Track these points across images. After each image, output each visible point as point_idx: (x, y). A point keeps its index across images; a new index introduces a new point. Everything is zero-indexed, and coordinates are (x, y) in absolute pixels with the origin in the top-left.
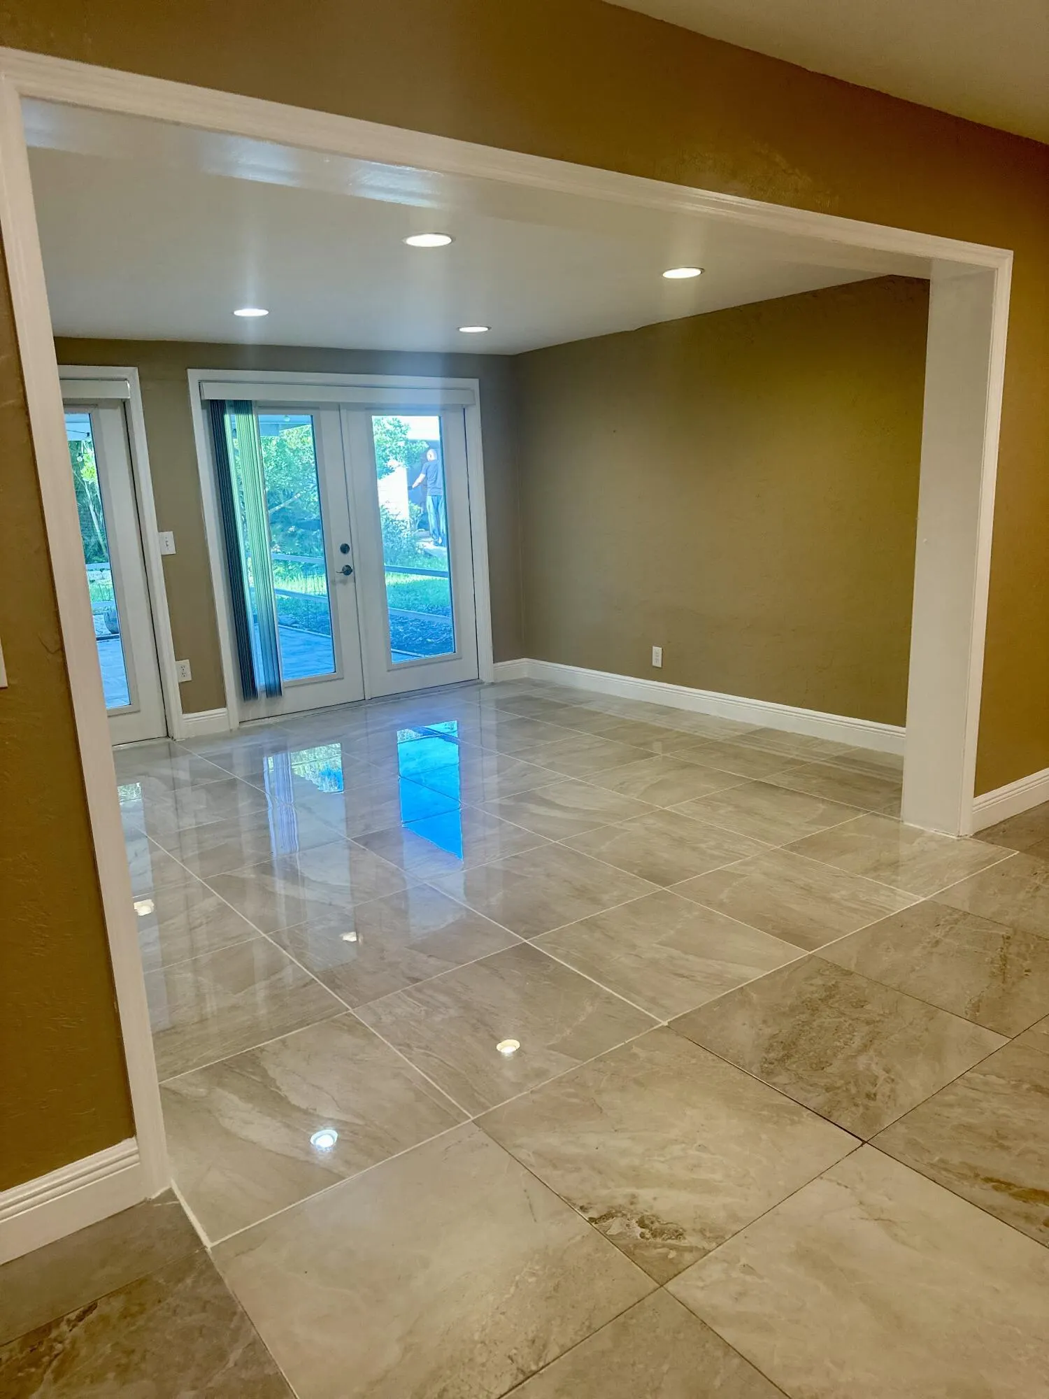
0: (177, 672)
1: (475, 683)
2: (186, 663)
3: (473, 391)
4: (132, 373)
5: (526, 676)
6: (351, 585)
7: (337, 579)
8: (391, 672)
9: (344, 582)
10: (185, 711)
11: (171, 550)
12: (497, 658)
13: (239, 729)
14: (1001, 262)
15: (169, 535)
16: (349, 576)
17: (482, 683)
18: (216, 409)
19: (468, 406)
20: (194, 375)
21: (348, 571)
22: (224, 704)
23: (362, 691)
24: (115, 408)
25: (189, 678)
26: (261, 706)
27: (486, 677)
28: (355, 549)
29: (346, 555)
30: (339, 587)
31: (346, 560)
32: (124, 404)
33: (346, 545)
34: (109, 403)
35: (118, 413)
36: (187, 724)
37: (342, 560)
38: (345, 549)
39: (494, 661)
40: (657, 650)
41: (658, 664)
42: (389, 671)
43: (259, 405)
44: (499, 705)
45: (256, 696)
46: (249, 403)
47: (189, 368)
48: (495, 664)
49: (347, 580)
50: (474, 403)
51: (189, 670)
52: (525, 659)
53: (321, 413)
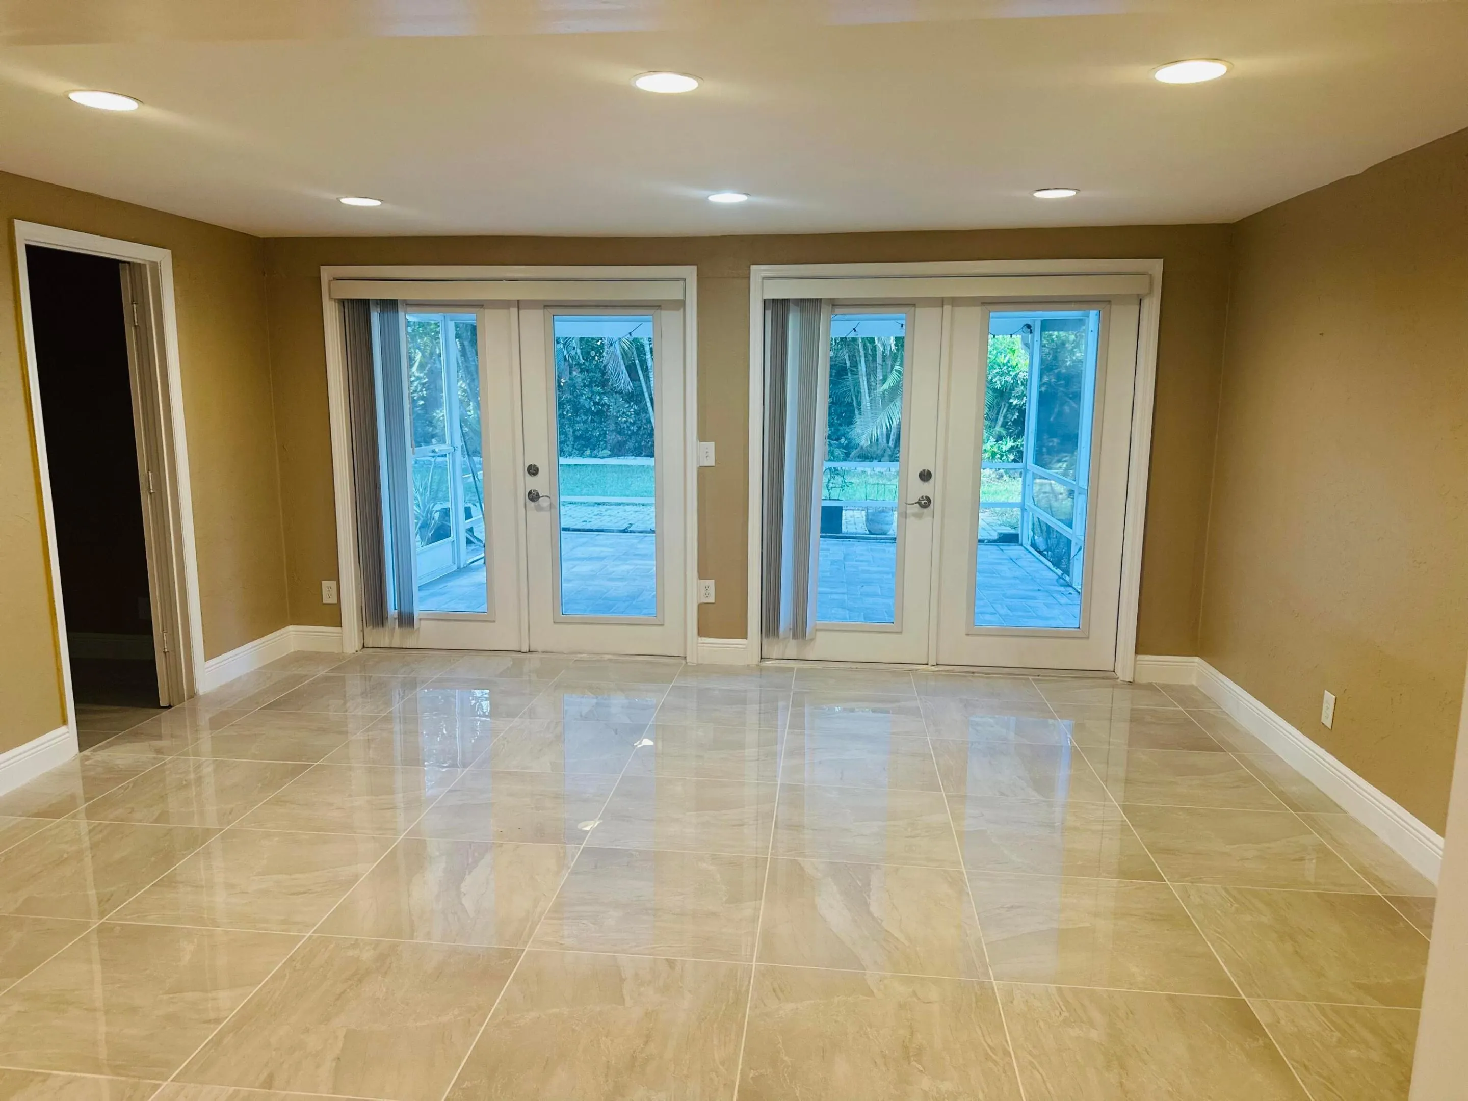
0: (700, 591)
1: (1105, 676)
2: (711, 583)
3: (1151, 277)
4: (690, 272)
5: (1194, 683)
6: (928, 519)
7: (910, 511)
8: (971, 635)
9: (918, 516)
10: (700, 634)
11: (711, 462)
12: (1140, 648)
13: (757, 665)
15: (710, 445)
16: (925, 510)
17: (1117, 679)
18: (781, 309)
19: (1145, 297)
20: (757, 272)
21: (925, 503)
22: (743, 636)
23: (926, 653)
25: (711, 599)
27: (1124, 673)
28: (937, 477)
29: (926, 484)
30: (911, 522)
31: (925, 489)
33: (928, 471)
36: (702, 648)
37: (922, 489)
38: (925, 476)
39: (1137, 652)
40: (1329, 698)
41: (1328, 722)
42: (968, 635)
43: (834, 304)
44: (1136, 718)
45: (778, 635)
46: (817, 302)
47: (753, 264)
48: (1140, 657)
49: (923, 513)
50: (1151, 292)
51: (712, 591)
52: (1197, 659)
53: (917, 310)
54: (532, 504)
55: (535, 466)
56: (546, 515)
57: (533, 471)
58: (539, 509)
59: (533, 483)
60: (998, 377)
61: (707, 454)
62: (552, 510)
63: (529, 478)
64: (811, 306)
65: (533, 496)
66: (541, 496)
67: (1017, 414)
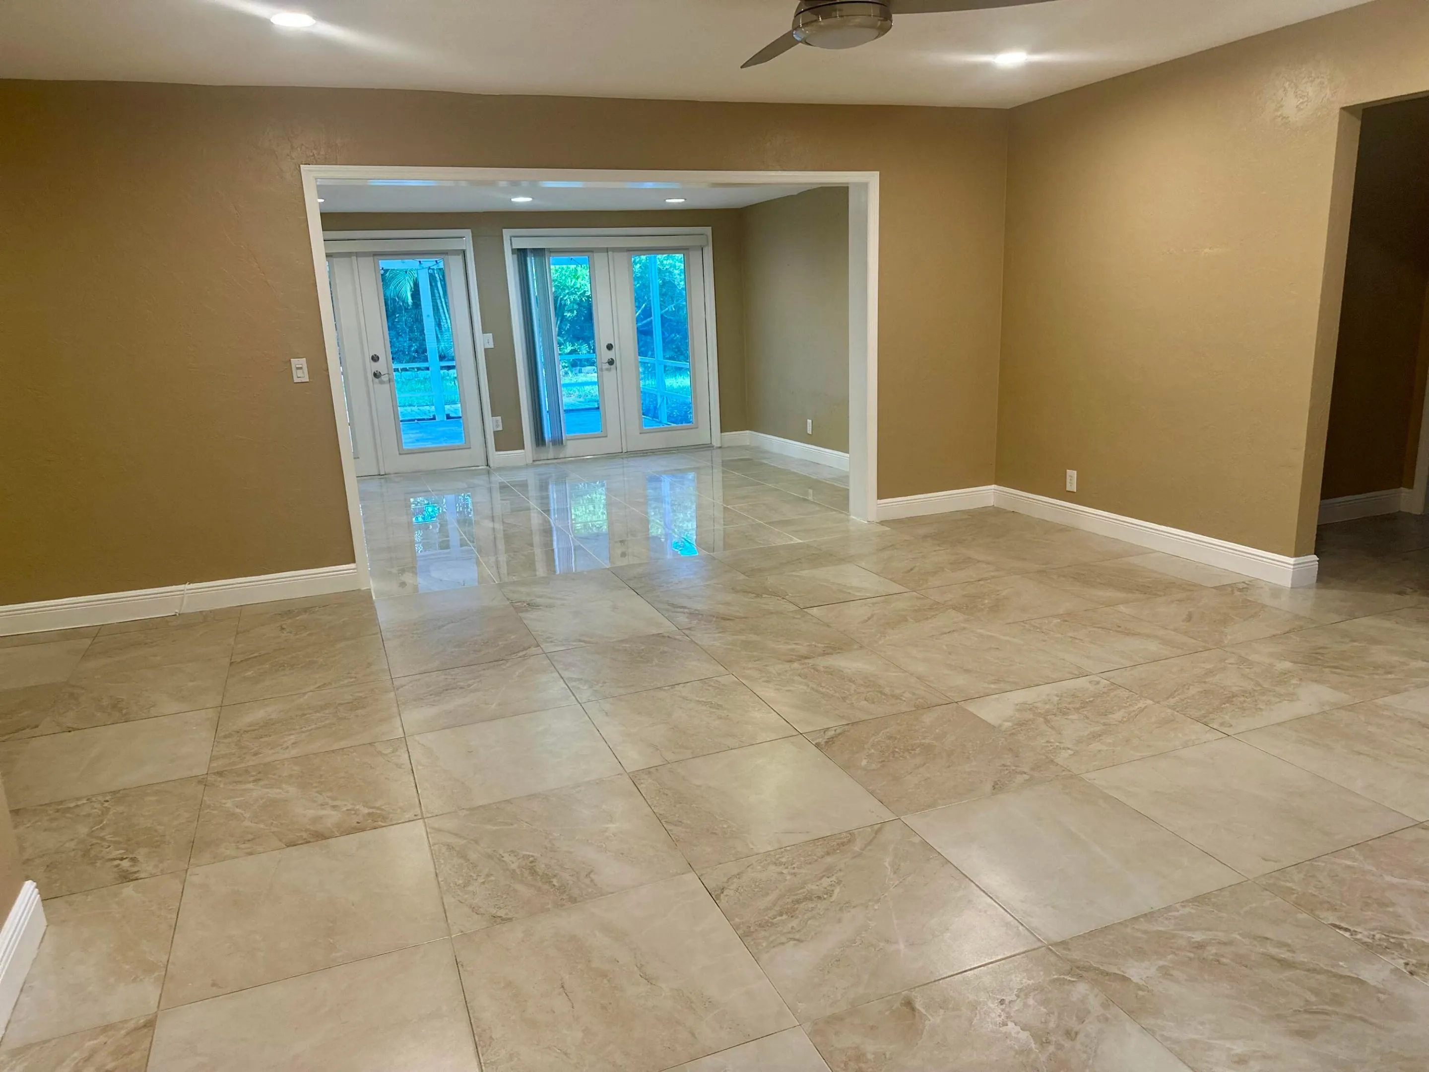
0: (493, 424)
1: (709, 447)
2: (499, 418)
3: (708, 235)
4: (467, 233)
5: (748, 444)
6: (614, 371)
7: (604, 367)
8: (642, 435)
9: (609, 370)
10: (497, 450)
11: (491, 345)
12: (722, 429)
13: (532, 464)
14: (872, 179)
15: (490, 336)
16: (612, 366)
17: (713, 447)
18: (522, 254)
19: (704, 246)
20: (507, 233)
21: (611, 362)
22: (522, 447)
23: (620, 446)
24: (459, 255)
25: (500, 428)
26: (550, 452)
27: (716, 443)
28: (616, 347)
29: (611, 352)
30: (605, 373)
31: (611, 355)
32: (464, 252)
33: (611, 345)
34: (455, 252)
35: (460, 258)
36: (499, 458)
37: (608, 355)
38: (610, 347)
39: (721, 432)
40: (809, 421)
41: (810, 432)
42: (640, 433)
43: (552, 251)
44: (725, 464)
45: (545, 444)
46: (543, 249)
47: (505, 228)
48: (723, 434)
49: (611, 368)
50: (708, 245)
51: (500, 423)
52: (748, 431)
53: (595, 254)
54: (377, 380)
55: (375, 355)
56: (387, 386)
57: (375, 359)
58: (382, 382)
59: (376, 367)
60: (567, 296)
61: (485, 341)
62: (391, 383)
63: (373, 363)
64: (539, 252)
65: (376, 375)
66: (382, 374)
67: (569, 325)
